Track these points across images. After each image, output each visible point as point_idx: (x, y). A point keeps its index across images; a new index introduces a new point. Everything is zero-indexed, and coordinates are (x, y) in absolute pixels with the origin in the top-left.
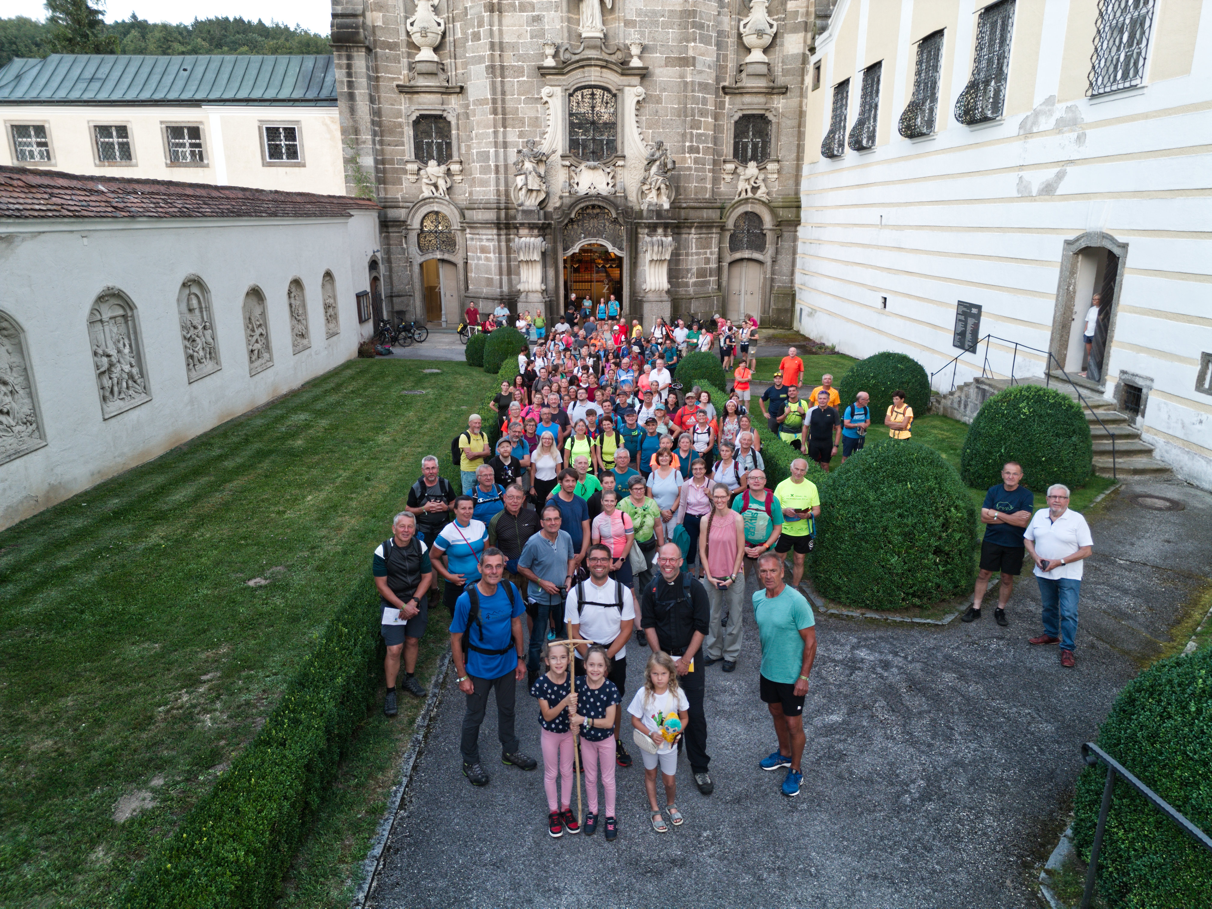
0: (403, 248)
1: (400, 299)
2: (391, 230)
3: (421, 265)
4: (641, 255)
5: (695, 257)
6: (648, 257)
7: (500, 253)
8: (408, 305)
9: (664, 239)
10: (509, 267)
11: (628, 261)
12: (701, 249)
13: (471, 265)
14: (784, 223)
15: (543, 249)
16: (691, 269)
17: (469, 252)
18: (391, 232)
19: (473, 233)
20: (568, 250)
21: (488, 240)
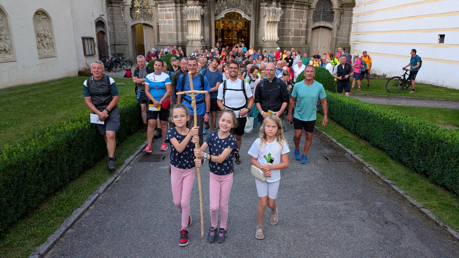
0: (121, 17)
1: (120, 47)
2: (113, 5)
3: (133, 27)
4: (262, 19)
5: (293, 23)
6: (266, 20)
7: (177, 18)
8: (124, 51)
9: (276, 8)
10: (182, 26)
11: (254, 23)
12: (297, 18)
13: (161, 26)
14: (345, 5)
15: (202, 14)
16: (291, 30)
17: (160, 19)
18: (114, 6)
19: (161, 6)
20: (218, 15)
21: (170, 10)
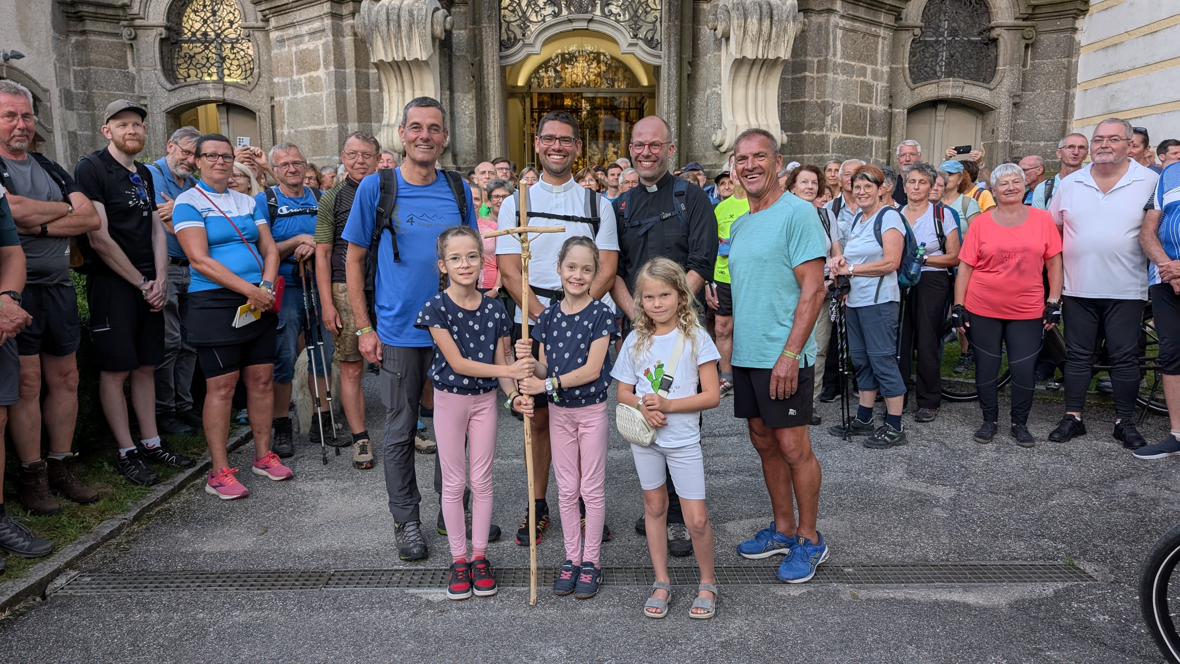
0: (127, 75)
2: (89, 25)
4: (707, 58)
5: (841, 77)
6: (729, 56)
7: (340, 64)
10: (364, 100)
11: (674, 72)
12: (854, 59)
13: (281, 106)
14: (1043, 10)
15: (439, 31)
16: (833, 105)
17: (276, 76)
18: (94, 32)
19: (282, 23)
20: (513, 45)
21: (312, 33)
